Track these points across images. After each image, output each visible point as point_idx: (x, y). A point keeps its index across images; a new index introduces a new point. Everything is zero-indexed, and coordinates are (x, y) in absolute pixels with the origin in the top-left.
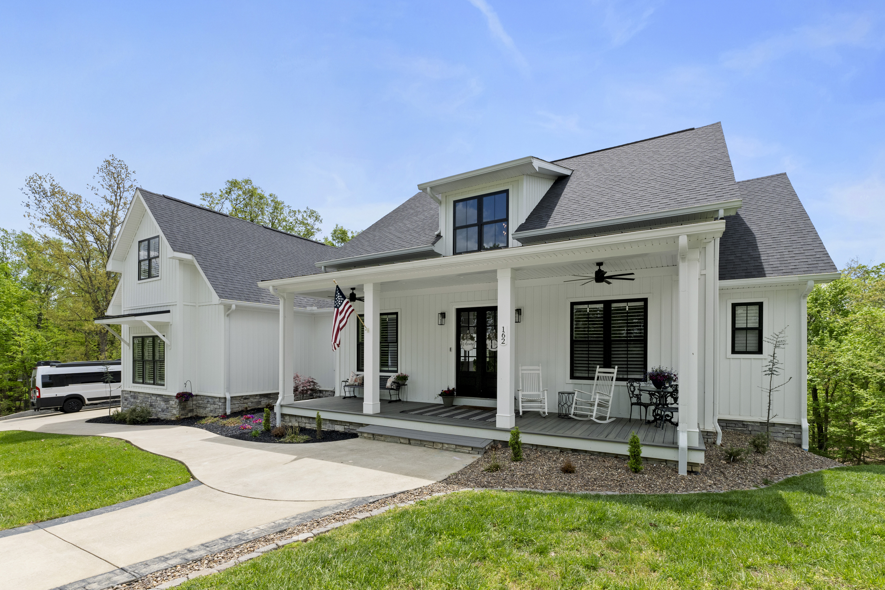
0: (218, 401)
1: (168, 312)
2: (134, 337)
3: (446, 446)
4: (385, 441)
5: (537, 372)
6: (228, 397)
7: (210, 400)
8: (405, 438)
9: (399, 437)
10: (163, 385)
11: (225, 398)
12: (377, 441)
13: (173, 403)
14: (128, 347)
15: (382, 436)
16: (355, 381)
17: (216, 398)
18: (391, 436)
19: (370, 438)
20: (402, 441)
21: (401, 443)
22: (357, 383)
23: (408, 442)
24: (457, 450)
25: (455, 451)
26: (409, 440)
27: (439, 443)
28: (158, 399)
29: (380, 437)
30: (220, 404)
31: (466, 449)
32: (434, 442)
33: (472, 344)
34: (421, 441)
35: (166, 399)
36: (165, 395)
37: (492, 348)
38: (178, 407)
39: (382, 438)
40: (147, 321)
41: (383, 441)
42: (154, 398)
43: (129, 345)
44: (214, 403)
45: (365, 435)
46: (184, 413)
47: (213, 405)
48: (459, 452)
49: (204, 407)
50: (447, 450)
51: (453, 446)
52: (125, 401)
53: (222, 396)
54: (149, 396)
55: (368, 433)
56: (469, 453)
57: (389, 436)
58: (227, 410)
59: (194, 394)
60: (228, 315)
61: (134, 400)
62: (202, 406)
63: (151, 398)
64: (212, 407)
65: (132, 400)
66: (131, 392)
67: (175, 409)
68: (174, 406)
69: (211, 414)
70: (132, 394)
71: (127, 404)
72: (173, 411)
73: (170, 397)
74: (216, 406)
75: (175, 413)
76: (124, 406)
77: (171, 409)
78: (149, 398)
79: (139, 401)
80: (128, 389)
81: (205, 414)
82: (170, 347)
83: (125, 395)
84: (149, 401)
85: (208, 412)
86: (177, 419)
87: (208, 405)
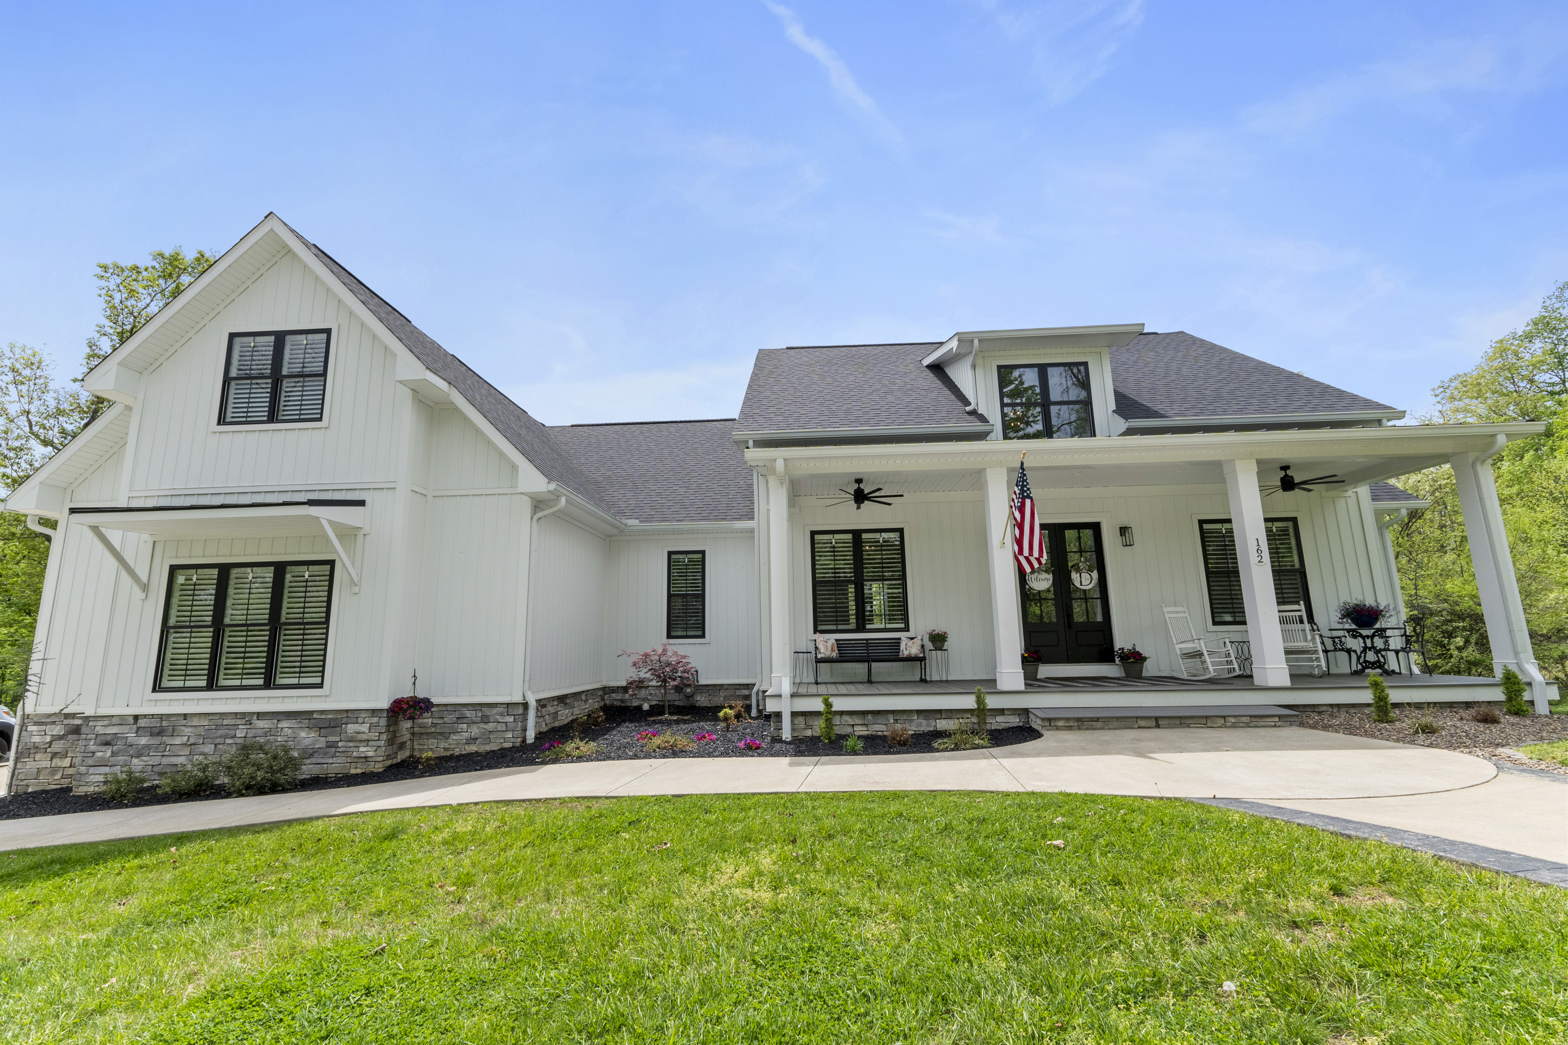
0: (502, 715)
1: (362, 503)
2: (176, 569)
3: (1233, 720)
4: (1103, 729)
6: (532, 700)
8: (1149, 718)
9: (1137, 718)
10: (317, 685)
11: (525, 705)
12: (1087, 732)
13: (365, 728)
14: (141, 595)
15: (1097, 720)
16: (832, 650)
17: (495, 705)
18: (1117, 718)
19: (1070, 728)
20: (1142, 723)
21: (1139, 727)
22: (835, 654)
23: (1154, 724)
25: (1250, 727)
26: (1157, 719)
27: (1218, 717)
28: (284, 724)
29: (1094, 723)
30: (511, 719)
31: (1269, 720)
32: (1207, 717)
34: (1180, 718)
35: (329, 720)
36: (322, 712)
37: (1081, 585)
38: (384, 737)
39: (1099, 724)
41: (1099, 729)
42: (261, 724)
43: (146, 588)
44: (485, 720)
45: (1060, 723)
47: (482, 725)
48: (1256, 727)
50: (1234, 726)
51: (1245, 718)
53: (518, 698)
54: (239, 722)
55: (1068, 719)
56: (1275, 726)
57: (1113, 718)
58: (528, 733)
59: (435, 700)
60: (538, 519)
61: (155, 741)
62: (433, 730)
63: (248, 727)
64: (475, 731)
65: (143, 741)
66: (136, 718)
67: (370, 743)
68: (364, 737)
69: (473, 748)
70: (142, 723)
71: (114, 754)
72: (362, 749)
73: (351, 715)
74: (491, 726)
75: (371, 754)
76: (90, 762)
77: (351, 744)
78: (240, 727)
79: (186, 738)
80: (102, 712)
81: (446, 749)
82: (356, 589)
83: (100, 730)
84: (240, 734)
85: (458, 744)
86: (379, 768)
87: (460, 726)
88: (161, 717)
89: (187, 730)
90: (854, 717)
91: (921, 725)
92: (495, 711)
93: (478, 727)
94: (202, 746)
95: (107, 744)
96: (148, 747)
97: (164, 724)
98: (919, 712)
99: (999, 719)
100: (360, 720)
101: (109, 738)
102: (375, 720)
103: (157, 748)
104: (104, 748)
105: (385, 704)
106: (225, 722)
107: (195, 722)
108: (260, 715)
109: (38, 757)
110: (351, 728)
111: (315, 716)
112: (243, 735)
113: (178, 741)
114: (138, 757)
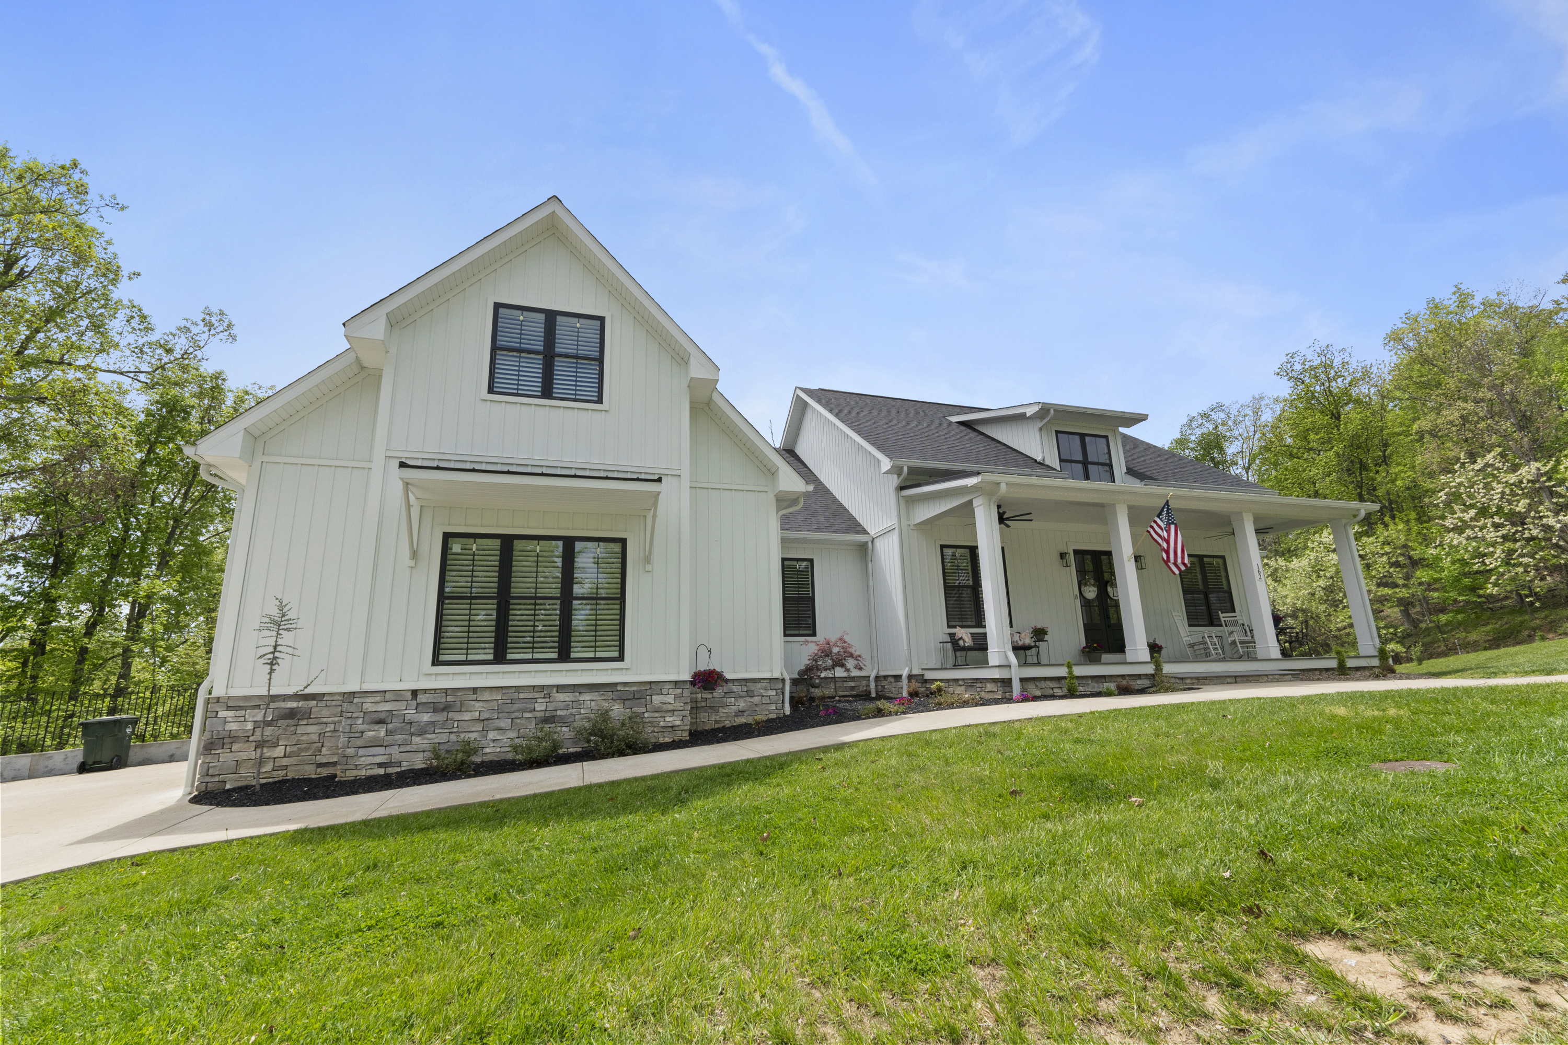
0: (765, 689)
2: (448, 536)
6: (788, 676)
7: (735, 688)
10: (620, 659)
11: (783, 681)
13: (670, 699)
28: (587, 697)
30: (774, 693)
33: (1094, 592)
35: (634, 693)
36: (625, 684)
38: (688, 707)
42: (561, 697)
44: (750, 694)
47: (748, 699)
49: (712, 707)
53: (777, 675)
54: (537, 695)
58: (785, 705)
61: (441, 717)
62: (703, 704)
63: (548, 700)
64: (742, 704)
65: (426, 717)
66: (415, 693)
67: (676, 713)
68: (670, 707)
69: (742, 720)
70: (422, 698)
71: (389, 733)
72: (668, 719)
73: (655, 686)
74: (756, 700)
75: (678, 723)
76: (359, 742)
77: (657, 715)
78: (539, 700)
79: (477, 713)
80: (367, 687)
81: (716, 722)
82: (649, 567)
83: (369, 707)
84: (540, 707)
85: (727, 717)
86: (685, 736)
87: (729, 700)
88: (445, 692)
89: (477, 705)
91: (1094, 687)
92: (759, 685)
93: (745, 701)
94: (497, 721)
95: (381, 722)
96: (433, 724)
97: (449, 699)
98: (1093, 677)
100: (664, 692)
101: (382, 716)
102: (679, 691)
103: (444, 725)
104: (376, 727)
105: (687, 676)
106: (522, 696)
107: (486, 696)
108: (560, 688)
109: (235, 747)
110: (657, 699)
111: (619, 688)
112: (544, 708)
113: (467, 716)
114: (419, 735)
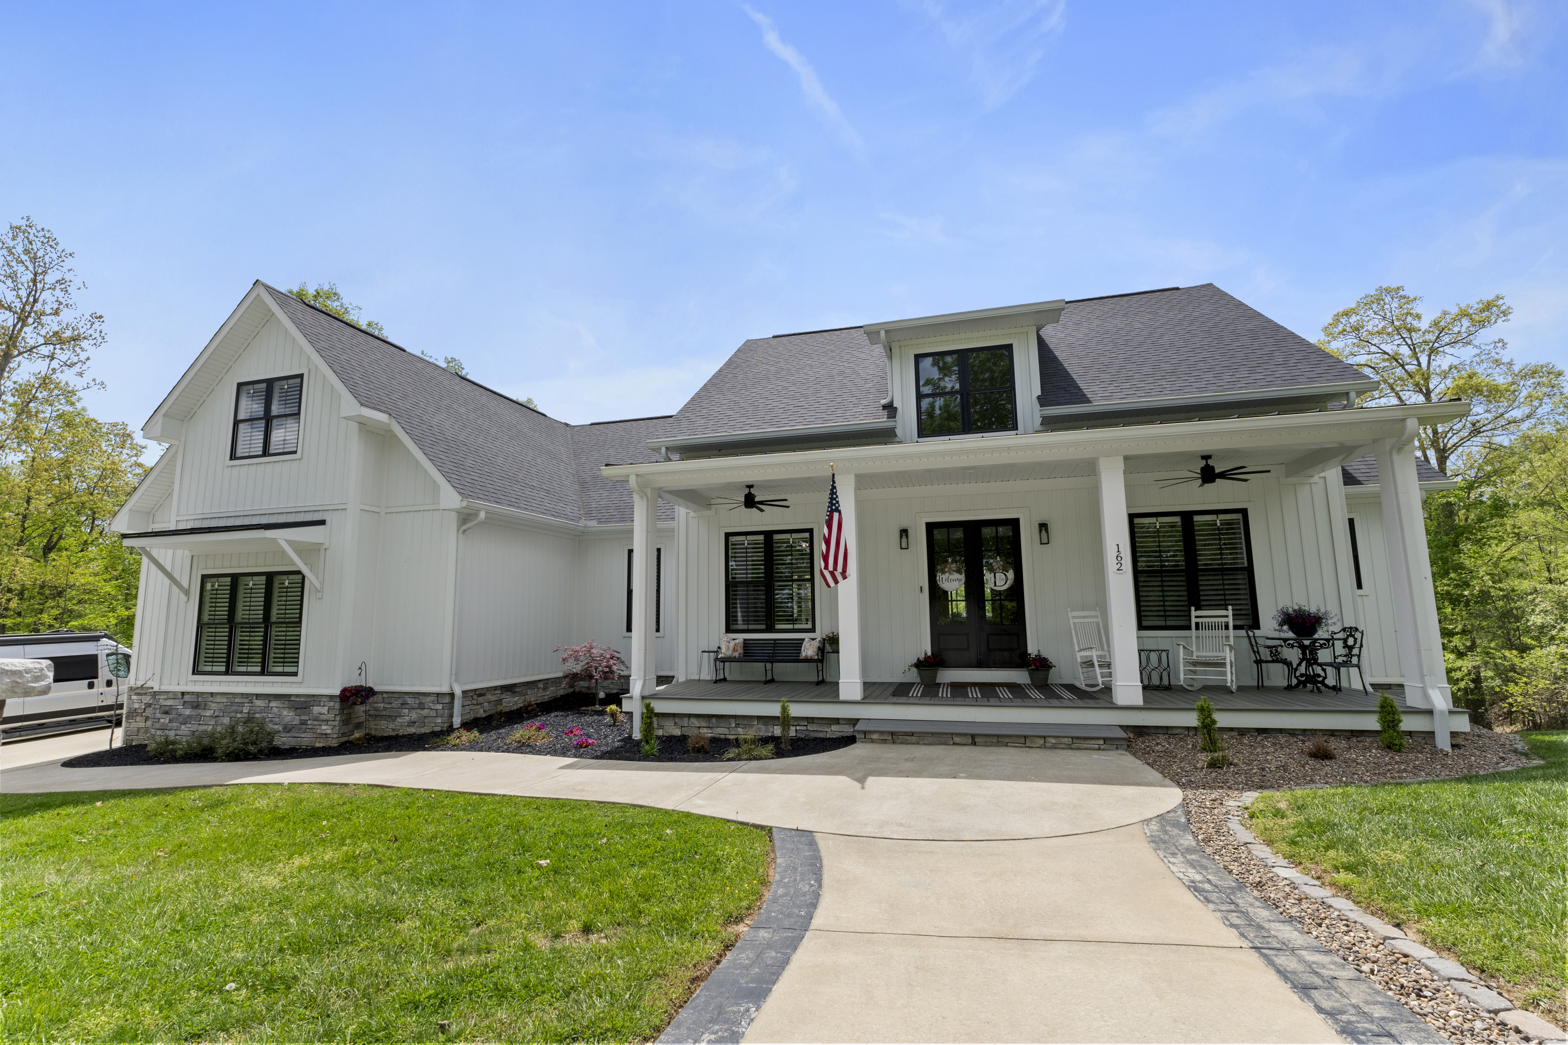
0: (433, 702)
1: (321, 522)
2: (204, 578)
3: (1053, 741)
4: (918, 743)
5: (1095, 620)
6: (458, 691)
7: (409, 701)
8: (965, 735)
9: (952, 734)
10: (295, 674)
11: (452, 695)
12: (901, 746)
13: (325, 710)
14: (185, 598)
15: (912, 734)
16: (735, 650)
17: (429, 694)
18: (933, 734)
19: (884, 741)
20: (957, 740)
21: (954, 744)
22: (736, 654)
23: (970, 741)
24: (1073, 746)
25: (1072, 749)
26: (973, 736)
27: (1037, 737)
28: (273, 704)
29: (908, 738)
30: (440, 707)
31: (1093, 742)
32: (1025, 737)
33: (959, 580)
34: (998, 736)
35: (302, 704)
36: (297, 696)
37: (995, 585)
38: (338, 718)
39: (914, 739)
40: (286, 541)
41: (914, 744)
42: (259, 703)
43: (187, 592)
44: (421, 706)
45: (875, 736)
46: (346, 731)
47: (419, 711)
48: (1079, 749)
49: (389, 716)
50: (1054, 747)
51: (1066, 739)
52: (165, 716)
53: (445, 689)
54: (245, 700)
55: (882, 733)
56: (1099, 749)
57: (928, 733)
58: (454, 719)
59: (376, 689)
60: (465, 531)
61: (194, 712)
62: (384, 713)
63: (251, 705)
64: (414, 715)
65: (188, 712)
66: (183, 694)
67: (329, 723)
68: (325, 717)
69: (412, 730)
70: (187, 698)
71: (170, 721)
72: (324, 727)
73: (315, 699)
74: (425, 712)
75: (329, 732)
76: (157, 726)
77: (316, 723)
78: (246, 705)
79: (212, 711)
80: (165, 688)
81: (393, 730)
82: (320, 597)
83: (162, 702)
84: (245, 710)
85: (401, 726)
86: (334, 743)
87: (404, 710)
88: (198, 694)
89: (213, 705)
90: (700, 719)
92: (429, 699)
93: (416, 713)
94: (222, 718)
95: (166, 713)
96: (190, 716)
97: (200, 699)
99: (834, 728)
100: (322, 704)
101: (167, 708)
102: (332, 704)
103: (195, 718)
105: (337, 692)
106: (237, 700)
107: (218, 699)
108: (258, 696)
109: (138, 719)
110: (316, 710)
111: (292, 699)
112: (246, 711)
113: (208, 713)
114: (184, 724)
